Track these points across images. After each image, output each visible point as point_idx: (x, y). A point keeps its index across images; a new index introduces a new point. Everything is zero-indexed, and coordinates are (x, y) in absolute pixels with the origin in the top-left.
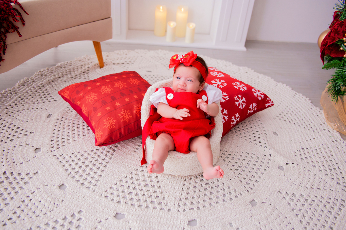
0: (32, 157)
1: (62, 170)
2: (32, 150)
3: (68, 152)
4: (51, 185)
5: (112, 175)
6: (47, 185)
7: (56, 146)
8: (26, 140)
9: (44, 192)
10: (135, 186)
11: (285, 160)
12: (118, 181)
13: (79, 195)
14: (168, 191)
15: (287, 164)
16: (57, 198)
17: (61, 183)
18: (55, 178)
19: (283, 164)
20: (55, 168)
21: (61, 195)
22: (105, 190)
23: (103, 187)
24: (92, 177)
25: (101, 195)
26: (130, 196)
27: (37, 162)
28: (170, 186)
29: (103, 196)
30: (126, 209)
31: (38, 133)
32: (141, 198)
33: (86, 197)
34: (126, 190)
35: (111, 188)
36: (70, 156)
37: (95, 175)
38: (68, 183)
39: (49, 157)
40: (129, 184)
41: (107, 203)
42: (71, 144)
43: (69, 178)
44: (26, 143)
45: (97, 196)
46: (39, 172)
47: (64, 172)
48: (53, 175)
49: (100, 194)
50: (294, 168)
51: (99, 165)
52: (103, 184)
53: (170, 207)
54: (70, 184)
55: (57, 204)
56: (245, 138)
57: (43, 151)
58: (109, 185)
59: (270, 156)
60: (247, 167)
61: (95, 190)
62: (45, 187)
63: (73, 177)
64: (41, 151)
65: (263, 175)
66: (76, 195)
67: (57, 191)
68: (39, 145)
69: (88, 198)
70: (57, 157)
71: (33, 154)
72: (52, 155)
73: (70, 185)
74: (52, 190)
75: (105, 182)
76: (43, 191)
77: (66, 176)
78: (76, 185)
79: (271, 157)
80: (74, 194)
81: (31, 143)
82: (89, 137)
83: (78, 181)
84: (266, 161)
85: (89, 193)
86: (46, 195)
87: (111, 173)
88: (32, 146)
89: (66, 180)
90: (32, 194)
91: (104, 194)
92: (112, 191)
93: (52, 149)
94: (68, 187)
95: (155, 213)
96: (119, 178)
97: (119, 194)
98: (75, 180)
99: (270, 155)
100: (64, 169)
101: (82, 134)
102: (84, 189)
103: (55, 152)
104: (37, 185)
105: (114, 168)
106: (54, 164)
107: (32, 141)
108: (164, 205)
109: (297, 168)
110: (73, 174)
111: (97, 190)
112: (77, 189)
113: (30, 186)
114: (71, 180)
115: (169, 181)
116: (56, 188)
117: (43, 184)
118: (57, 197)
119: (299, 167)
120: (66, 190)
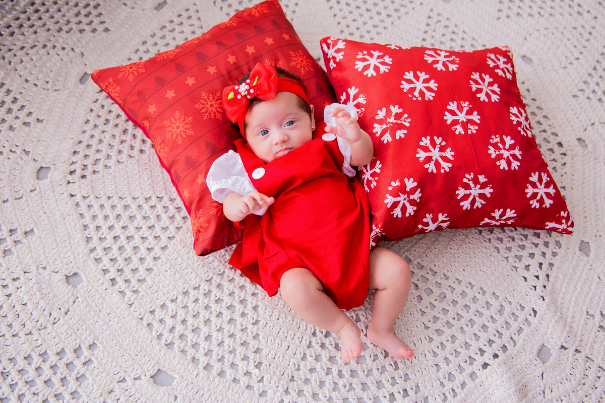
0: (29, 190)
1: (79, 237)
2: (32, 168)
3: (101, 192)
4: (52, 270)
5: (173, 273)
6: (44, 268)
7: (79, 172)
8: (25, 140)
9: (36, 285)
10: (211, 316)
11: (562, 339)
12: (181, 293)
13: (101, 307)
14: (272, 352)
15: (562, 347)
16: (56, 305)
17: (72, 271)
18: (62, 255)
19: (553, 346)
20: (67, 229)
21: (66, 299)
22: (152, 310)
23: (148, 299)
24: (135, 268)
25: (142, 319)
26: (195, 338)
27: (36, 205)
28: (278, 340)
29: (145, 322)
30: (178, 366)
31: (52, 126)
32: (216, 349)
33: (112, 315)
34: (190, 320)
35: (163, 306)
36: (102, 203)
37: (140, 267)
38: (87, 273)
39: (61, 197)
40: (199, 307)
41: (147, 341)
42: (111, 171)
43: (89, 262)
44: (24, 148)
45: (133, 321)
46: (35, 230)
47: (83, 243)
48: (60, 245)
49: (140, 317)
50: (574, 364)
51: (154, 242)
52: (150, 293)
53: (266, 388)
54: (90, 274)
55: (55, 316)
56: (497, 245)
57: (52, 179)
58: (162, 298)
59: (533, 314)
60: (466, 328)
61: (132, 303)
62: (41, 271)
63: (98, 260)
64: (47, 178)
65: (496, 359)
66: (96, 306)
67: (61, 286)
68: (47, 161)
69: (115, 320)
70: (77, 201)
71: (32, 182)
72: (68, 192)
73: (89, 278)
74: (51, 282)
75: (155, 288)
76: (33, 281)
77: (85, 254)
78: (101, 281)
79: (535, 316)
80: (93, 301)
81: (34, 151)
82: (151, 158)
83: (105, 271)
84: (517, 324)
85: (120, 309)
86: (38, 293)
87: (171, 269)
88: (33, 157)
89: (84, 266)
90: (14, 283)
91: (148, 318)
92: (163, 315)
93: (70, 178)
94: (85, 283)
95: (234, 393)
96: (185, 285)
97: (175, 325)
98: (100, 269)
99: (535, 312)
100: (85, 236)
101: (139, 147)
102: (114, 295)
103: (76, 186)
104: (26, 263)
105: (179, 259)
106: (67, 218)
107: (36, 145)
108: (256, 381)
109: (583, 364)
110: (99, 252)
111: (136, 304)
112: (101, 292)
113: (13, 263)
114: (92, 265)
115: (278, 329)
116: (61, 280)
117: (37, 264)
118: (59, 303)
119: (588, 364)
120: (79, 286)
